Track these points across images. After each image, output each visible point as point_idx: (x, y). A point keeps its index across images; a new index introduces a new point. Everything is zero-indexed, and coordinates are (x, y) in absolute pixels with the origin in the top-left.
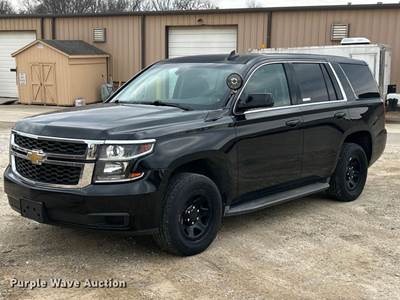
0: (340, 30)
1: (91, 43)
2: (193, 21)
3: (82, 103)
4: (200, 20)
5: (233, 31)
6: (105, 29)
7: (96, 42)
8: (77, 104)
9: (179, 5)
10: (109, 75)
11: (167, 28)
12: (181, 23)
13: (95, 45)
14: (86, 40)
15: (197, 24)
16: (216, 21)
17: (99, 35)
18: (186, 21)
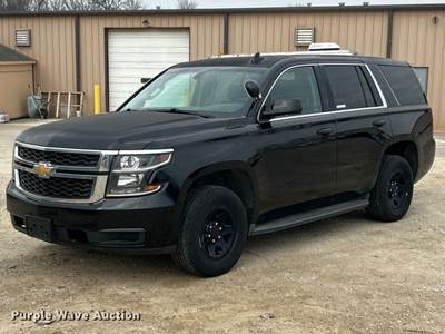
0: (306, 35)
1: (13, 47)
2: (137, 23)
3: (4, 118)
4: (145, 22)
6: (30, 31)
7: (19, 46)
10: (36, 84)
11: (107, 30)
12: (123, 25)
13: (18, 50)
15: (143, 26)
16: (165, 23)
17: (23, 38)
18: (129, 23)
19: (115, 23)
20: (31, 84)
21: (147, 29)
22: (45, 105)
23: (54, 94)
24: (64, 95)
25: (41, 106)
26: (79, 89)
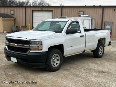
2: (40, 9)
3: (6, 32)
4: (42, 9)
6: (14, 11)
7: (11, 14)
8: (5, 32)
9: (40, 4)
10: (15, 24)
11: (32, 11)
13: (11, 15)
14: (8, 14)
17: (12, 12)
18: (38, 9)
19: (34, 9)
20: (14, 24)
21: (42, 11)
23: (19, 26)
24: (22, 27)
25: (16, 29)
26: (25, 25)
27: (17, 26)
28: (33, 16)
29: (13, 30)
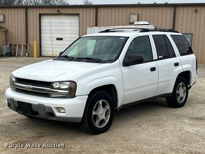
0: (134, 17)
2: (54, 11)
4: (58, 11)
5: (77, 17)
6: (4, 15)
10: (7, 40)
11: (40, 15)
16: (67, 11)
17: (1, 18)
18: (51, 11)
19: (44, 11)
20: (5, 40)
21: (59, 14)
22: (11, 50)
23: (15, 45)
24: (20, 46)
25: (9, 51)
26: (27, 43)
27: (10, 45)
28: (42, 24)
29: (4, 53)
